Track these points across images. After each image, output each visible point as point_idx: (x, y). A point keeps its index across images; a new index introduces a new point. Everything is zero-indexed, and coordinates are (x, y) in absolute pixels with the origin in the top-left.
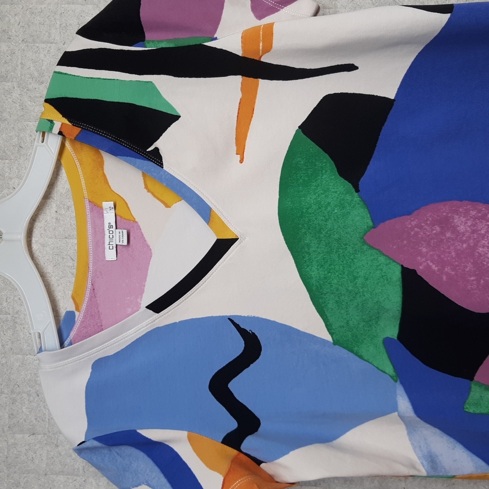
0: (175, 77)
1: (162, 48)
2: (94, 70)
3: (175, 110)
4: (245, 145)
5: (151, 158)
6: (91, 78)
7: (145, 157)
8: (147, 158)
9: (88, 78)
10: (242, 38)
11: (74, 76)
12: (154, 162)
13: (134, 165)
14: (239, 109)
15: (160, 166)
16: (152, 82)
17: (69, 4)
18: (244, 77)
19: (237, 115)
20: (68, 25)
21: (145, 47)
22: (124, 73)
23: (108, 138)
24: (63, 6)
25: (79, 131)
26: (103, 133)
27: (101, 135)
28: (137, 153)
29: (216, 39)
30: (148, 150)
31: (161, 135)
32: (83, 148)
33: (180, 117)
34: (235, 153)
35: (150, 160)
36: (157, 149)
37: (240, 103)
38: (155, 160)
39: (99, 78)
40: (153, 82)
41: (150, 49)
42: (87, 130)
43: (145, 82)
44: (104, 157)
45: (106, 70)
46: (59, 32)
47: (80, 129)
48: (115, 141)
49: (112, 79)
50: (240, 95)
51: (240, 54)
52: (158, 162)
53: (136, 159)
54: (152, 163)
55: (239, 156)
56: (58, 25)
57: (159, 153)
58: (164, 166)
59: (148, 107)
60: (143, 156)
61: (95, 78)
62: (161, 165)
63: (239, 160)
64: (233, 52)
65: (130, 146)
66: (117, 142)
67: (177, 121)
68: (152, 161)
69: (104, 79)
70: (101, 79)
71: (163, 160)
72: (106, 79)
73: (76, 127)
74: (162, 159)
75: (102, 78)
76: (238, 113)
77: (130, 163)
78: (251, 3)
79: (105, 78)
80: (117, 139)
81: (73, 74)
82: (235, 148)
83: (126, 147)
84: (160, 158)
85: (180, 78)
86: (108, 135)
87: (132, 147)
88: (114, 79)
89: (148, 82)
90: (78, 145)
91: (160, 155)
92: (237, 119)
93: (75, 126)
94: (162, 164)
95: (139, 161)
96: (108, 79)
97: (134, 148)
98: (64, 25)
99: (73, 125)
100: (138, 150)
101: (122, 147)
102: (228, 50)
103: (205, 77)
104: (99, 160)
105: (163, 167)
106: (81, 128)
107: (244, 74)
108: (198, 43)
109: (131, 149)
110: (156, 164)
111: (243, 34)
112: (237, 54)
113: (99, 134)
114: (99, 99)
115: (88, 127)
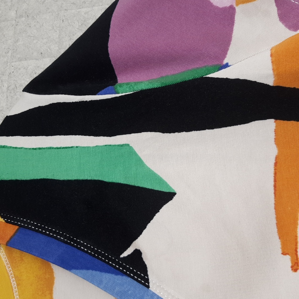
0: (164, 133)
1: (142, 92)
2: (44, 137)
3: (166, 183)
4: (296, 236)
5: (128, 269)
6: (40, 149)
7: (118, 269)
8: (122, 271)
9: (36, 149)
10: (271, 55)
11: (16, 148)
12: (133, 278)
13: (99, 284)
14: (275, 174)
15: (144, 284)
16: (128, 145)
17: (21, 60)
18: (278, 121)
19: (273, 183)
20: (18, 86)
21: (116, 93)
22: (87, 137)
23: (58, 239)
24: (13, 64)
25: (15, 230)
26: (51, 231)
27: (48, 235)
28: (104, 261)
29: (227, 66)
30: (122, 256)
31: (145, 227)
32: (23, 258)
33: (174, 194)
34: (280, 251)
35: (125, 274)
36: (138, 253)
37: (276, 164)
38: (135, 274)
39: (50, 148)
40: (131, 145)
41: (124, 94)
42: (27, 228)
43: (118, 145)
44: (54, 271)
45: (60, 135)
46: (5, 97)
47: (17, 227)
48: (70, 244)
49: (69, 148)
50: (274, 151)
51: (270, 81)
52: (139, 276)
53: (103, 274)
54: (129, 279)
55: (288, 257)
56: (5, 89)
57: (142, 259)
58: (151, 285)
59: (122, 182)
60: (115, 267)
61: (44, 149)
62: (145, 281)
63: (290, 264)
64: (258, 81)
65: (93, 250)
66: (73, 245)
67: (170, 202)
68: (129, 276)
69: (57, 148)
70: (53, 148)
71: (149, 273)
72: (60, 148)
73: (11, 225)
74: (147, 271)
75: (55, 147)
76: (275, 181)
77: (92, 281)
78: (278, 10)
79: (59, 146)
80: (72, 240)
81: (15, 146)
82: (277, 244)
83: (87, 252)
84: (143, 268)
85: (172, 134)
86: (58, 234)
87: (96, 252)
88: (72, 147)
89: (122, 146)
90: (17, 253)
91: (144, 262)
92: (275, 190)
93: (10, 223)
94: (147, 280)
95: (108, 277)
96: (63, 148)
97: (100, 254)
98: (13, 86)
99: (7, 222)
100: (107, 257)
101: (79, 253)
102: (248, 79)
103: (213, 128)
104: (47, 276)
105: (148, 287)
106: (18, 225)
107: (278, 116)
108: (197, 76)
109: (94, 256)
110: (137, 280)
111: (273, 51)
112: (265, 83)
113: (45, 234)
114: (48, 178)
115: (29, 224)
